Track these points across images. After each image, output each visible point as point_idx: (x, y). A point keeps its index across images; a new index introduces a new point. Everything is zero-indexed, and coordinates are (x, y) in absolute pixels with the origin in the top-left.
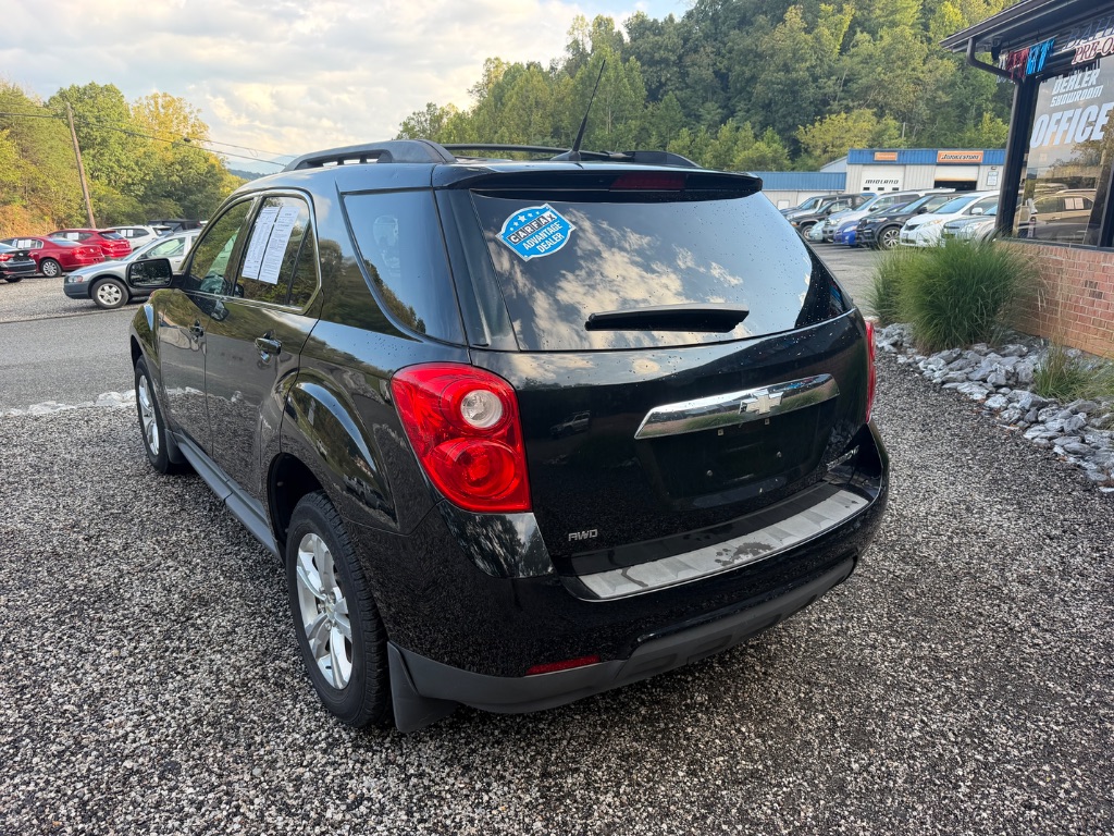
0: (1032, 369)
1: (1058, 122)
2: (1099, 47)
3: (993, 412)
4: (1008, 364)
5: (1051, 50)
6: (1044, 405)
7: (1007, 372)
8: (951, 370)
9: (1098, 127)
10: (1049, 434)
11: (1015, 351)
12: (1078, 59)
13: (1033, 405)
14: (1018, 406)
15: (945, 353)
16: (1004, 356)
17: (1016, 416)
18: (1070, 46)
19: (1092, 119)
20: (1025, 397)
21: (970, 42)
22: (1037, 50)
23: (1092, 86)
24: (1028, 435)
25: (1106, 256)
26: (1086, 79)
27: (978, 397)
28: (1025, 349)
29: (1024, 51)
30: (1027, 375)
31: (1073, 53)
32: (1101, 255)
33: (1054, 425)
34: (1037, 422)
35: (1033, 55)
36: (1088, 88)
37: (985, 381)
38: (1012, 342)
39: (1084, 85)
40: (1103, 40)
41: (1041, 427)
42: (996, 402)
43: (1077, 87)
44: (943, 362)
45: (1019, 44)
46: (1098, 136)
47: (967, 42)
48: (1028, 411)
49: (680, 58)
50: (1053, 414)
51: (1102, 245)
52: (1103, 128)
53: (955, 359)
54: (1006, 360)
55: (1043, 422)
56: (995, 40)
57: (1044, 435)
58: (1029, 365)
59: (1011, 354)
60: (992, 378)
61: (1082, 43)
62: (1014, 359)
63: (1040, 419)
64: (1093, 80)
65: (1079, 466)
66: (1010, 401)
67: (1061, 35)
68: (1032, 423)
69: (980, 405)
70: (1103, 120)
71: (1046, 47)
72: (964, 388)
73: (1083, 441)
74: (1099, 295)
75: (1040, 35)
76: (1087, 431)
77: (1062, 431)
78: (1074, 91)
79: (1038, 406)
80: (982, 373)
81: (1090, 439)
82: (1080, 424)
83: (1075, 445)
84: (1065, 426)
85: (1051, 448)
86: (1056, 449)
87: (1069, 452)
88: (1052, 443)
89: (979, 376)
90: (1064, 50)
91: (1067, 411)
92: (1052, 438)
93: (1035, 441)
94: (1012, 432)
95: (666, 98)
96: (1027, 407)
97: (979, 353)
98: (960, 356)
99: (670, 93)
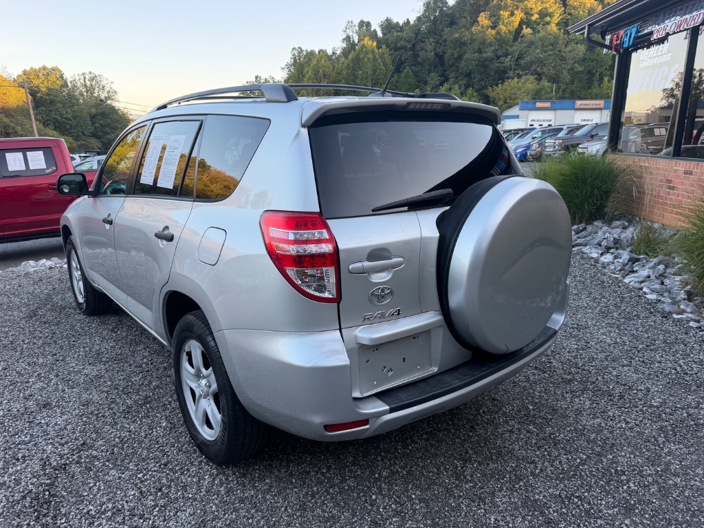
0: (631, 237)
1: (644, 77)
2: (668, 28)
3: (605, 265)
4: (616, 233)
5: (638, 32)
6: (638, 260)
7: (614, 239)
8: (579, 238)
9: (669, 80)
10: (640, 280)
11: (620, 225)
12: (655, 37)
13: (630, 260)
14: (620, 261)
15: (575, 227)
16: (613, 228)
17: (619, 268)
18: (650, 29)
19: (665, 75)
20: (625, 255)
21: (587, 27)
22: (629, 32)
23: (665, 54)
24: (627, 280)
25: (676, 163)
26: (661, 49)
27: (595, 255)
28: (626, 224)
29: (621, 32)
30: (627, 241)
31: (651, 33)
32: (674, 161)
33: (644, 273)
34: (633, 272)
35: (627, 35)
36: (662, 55)
37: (601, 245)
38: (618, 220)
39: (659, 54)
40: (670, 24)
41: (633, 275)
42: (608, 258)
43: (655, 55)
45: (619, 28)
46: (669, 85)
47: (584, 28)
48: (627, 264)
50: (644, 266)
51: (674, 156)
53: (582, 231)
54: (615, 230)
55: (636, 271)
56: (602, 26)
57: (637, 280)
58: (630, 233)
59: (617, 227)
60: (604, 243)
61: (657, 27)
62: (619, 230)
63: (635, 269)
64: (665, 50)
65: (659, 300)
66: (616, 257)
67: (644, 22)
68: (630, 272)
69: (597, 261)
71: (634, 31)
72: (586, 249)
73: (662, 283)
74: (673, 188)
75: (630, 22)
76: (665, 277)
77: (649, 277)
78: (653, 57)
79: (633, 261)
80: (598, 240)
81: (667, 282)
82: (660, 272)
83: (657, 286)
84: (651, 274)
85: (641, 289)
86: (645, 290)
87: (653, 291)
88: (642, 285)
89: (596, 242)
90: (646, 31)
91: (652, 264)
92: (642, 282)
93: (631, 284)
94: (617, 278)
95: (405, 70)
96: (626, 261)
97: (597, 227)
98: (585, 229)
99: (408, 67)
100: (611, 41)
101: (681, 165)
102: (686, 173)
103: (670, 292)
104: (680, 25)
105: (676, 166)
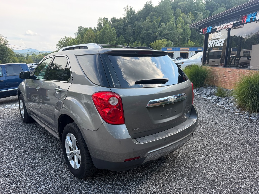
0: (214, 92)
1: (214, 42)
3: (209, 100)
5: (212, 28)
6: (219, 98)
8: (198, 92)
9: (222, 43)
10: (222, 104)
12: (217, 30)
13: (217, 98)
14: (214, 99)
15: (196, 89)
16: (208, 89)
17: (214, 101)
18: (216, 27)
19: (221, 42)
21: (195, 26)
22: (208, 28)
23: (220, 35)
25: (226, 69)
26: (219, 34)
27: (205, 97)
28: (211, 88)
29: (206, 28)
31: (216, 29)
33: (222, 102)
38: (208, 87)
39: (218, 35)
41: (219, 103)
42: (209, 98)
44: (196, 91)
45: (205, 27)
46: (222, 45)
47: (194, 26)
48: (216, 100)
49: (124, 27)
50: (221, 100)
51: (225, 67)
52: (223, 43)
53: (198, 90)
54: (208, 90)
55: (219, 102)
56: (200, 26)
57: (221, 104)
58: (213, 91)
59: (209, 89)
62: (210, 90)
63: (219, 101)
64: (220, 34)
65: (229, 110)
66: (212, 98)
67: (214, 25)
68: (218, 102)
69: (206, 99)
70: (223, 42)
71: (210, 28)
72: (202, 96)
73: (228, 105)
74: (225, 76)
75: (209, 25)
76: (229, 103)
77: (224, 103)
78: (216, 36)
79: (218, 99)
80: (205, 93)
81: (230, 104)
82: (227, 102)
83: (227, 106)
84: (224, 102)
85: (223, 106)
86: (224, 107)
87: (227, 107)
88: (223, 105)
89: (204, 93)
90: (214, 28)
91: (224, 99)
92: (222, 105)
93: (219, 105)
94: (215, 104)
95: (121, 36)
96: (216, 99)
97: (202, 89)
98: (199, 90)
99: (122, 35)
100: (203, 30)
101: (227, 70)
102: (229, 72)
103: (231, 107)
104: (225, 27)
105: (226, 70)
